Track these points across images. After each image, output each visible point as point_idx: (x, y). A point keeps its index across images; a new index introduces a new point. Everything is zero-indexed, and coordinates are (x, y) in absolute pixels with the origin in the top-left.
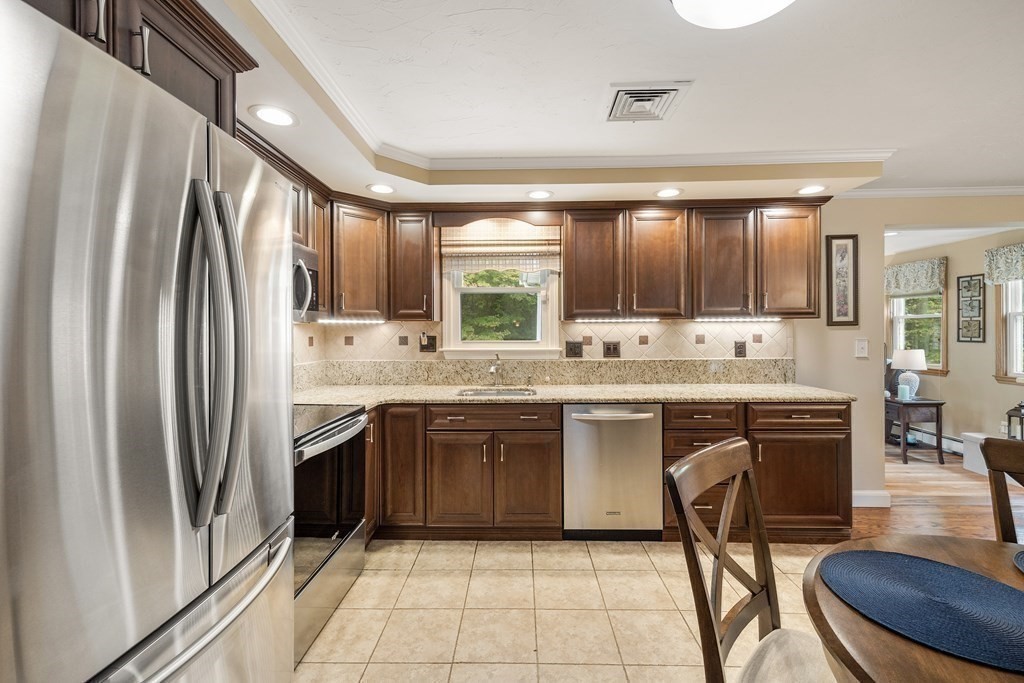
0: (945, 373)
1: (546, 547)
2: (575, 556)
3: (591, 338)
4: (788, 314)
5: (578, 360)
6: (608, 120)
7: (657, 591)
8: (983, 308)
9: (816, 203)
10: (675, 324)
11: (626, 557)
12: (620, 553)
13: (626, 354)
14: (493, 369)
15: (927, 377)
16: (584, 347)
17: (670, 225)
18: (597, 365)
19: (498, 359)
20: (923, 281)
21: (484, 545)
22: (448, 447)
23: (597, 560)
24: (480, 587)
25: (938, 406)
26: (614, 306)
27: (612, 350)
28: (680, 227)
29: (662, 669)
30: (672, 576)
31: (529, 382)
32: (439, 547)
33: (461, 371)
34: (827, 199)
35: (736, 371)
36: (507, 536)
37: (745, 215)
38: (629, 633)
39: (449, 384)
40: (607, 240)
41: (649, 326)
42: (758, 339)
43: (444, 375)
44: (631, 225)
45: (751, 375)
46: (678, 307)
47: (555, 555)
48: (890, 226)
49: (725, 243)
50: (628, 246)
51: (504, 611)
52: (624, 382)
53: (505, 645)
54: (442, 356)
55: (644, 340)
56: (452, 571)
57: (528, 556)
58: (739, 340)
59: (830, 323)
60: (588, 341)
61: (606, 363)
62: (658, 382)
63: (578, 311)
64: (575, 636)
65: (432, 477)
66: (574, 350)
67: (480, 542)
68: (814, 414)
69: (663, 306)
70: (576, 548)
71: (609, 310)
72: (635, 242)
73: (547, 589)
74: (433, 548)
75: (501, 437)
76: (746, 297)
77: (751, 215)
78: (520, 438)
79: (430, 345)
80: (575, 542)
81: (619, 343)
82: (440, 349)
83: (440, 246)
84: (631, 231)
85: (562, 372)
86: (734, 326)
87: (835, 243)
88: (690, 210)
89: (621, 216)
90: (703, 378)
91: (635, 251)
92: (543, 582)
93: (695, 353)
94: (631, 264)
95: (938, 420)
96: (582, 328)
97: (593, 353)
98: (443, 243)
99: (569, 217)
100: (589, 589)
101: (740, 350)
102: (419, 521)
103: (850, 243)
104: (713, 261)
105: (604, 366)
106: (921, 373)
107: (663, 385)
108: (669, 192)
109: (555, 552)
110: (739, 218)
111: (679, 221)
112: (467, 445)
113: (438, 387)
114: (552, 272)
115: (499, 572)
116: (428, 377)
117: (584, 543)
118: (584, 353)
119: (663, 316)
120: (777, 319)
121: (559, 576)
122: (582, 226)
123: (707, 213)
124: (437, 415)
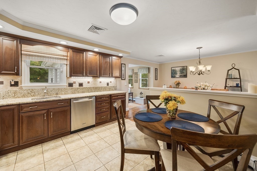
0: (133, 88)
1: (66, 138)
2: (75, 137)
3: (75, 82)
4: (116, 77)
5: (72, 87)
6: (88, 30)
7: (97, 137)
8: (137, 78)
9: (121, 57)
10: (95, 79)
11: (88, 133)
12: (86, 132)
13: (84, 86)
14: (45, 91)
15: (131, 89)
16: (73, 84)
17: (96, 57)
18: (77, 89)
19: (46, 88)
20: (130, 73)
21: (45, 144)
22: (29, 117)
23: (81, 136)
24: (47, 155)
25: (132, 93)
26: (83, 74)
27: (81, 85)
28: (98, 57)
29: (102, 151)
30: (99, 133)
31: (57, 94)
32: (26, 150)
33: (30, 93)
34: (122, 57)
35: (107, 88)
36: (52, 139)
37: (110, 57)
38: (93, 147)
39: (25, 97)
40: (81, 58)
41: (90, 79)
42: (111, 82)
43: (22, 94)
44: (87, 55)
45: (110, 89)
46: (97, 75)
47: (70, 138)
48: (129, 63)
49: (106, 62)
50: (86, 60)
51: (59, 157)
52: (84, 93)
53: (63, 165)
54: (21, 88)
55: (89, 82)
56: (35, 155)
57: (61, 142)
58: (108, 82)
59: (122, 79)
60: (75, 83)
61: (79, 88)
62: (92, 92)
63: (74, 75)
64: (81, 154)
65: (22, 128)
66: (71, 85)
67: (42, 144)
68: (121, 95)
69: (94, 75)
70: (75, 135)
71: (81, 75)
72: (88, 59)
73: (70, 147)
74: (23, 152)
75: (51, 111)
76: (110, 74)
77: (111, 57)
78: (58, 110)
79: (16, 84)
80: (74, 134)
81: (83, 83)
82: (21, 86)
83: (21, 51)
84: (87, 57)
85: (67, 91)
86: (107, 79)
87: (122, 65)
88: (100, 54)
89: (85, 53)
90: (101, 90)
91: (88, 61)
92: (68, 146)
93: (99, 85)
94: (87, 64)
95: (132, 95)
96: (73, 79)
97: (76, 86)
98: (22, 50)
99: (71, 50)
100: (81, 143)
101: (108, 84)
102: (16, 145)
103: (124, 65)
104: (104, 66)
105: (79, 89)
106: (130, 88)
107: (93, 92)
108: (96, 50)
109: (69, 138)
110: (109, 58)
111: (98, 56)
112: (38, 115)
113: (19, 99)
114: (64, 64)
115: (53, 149)
116: (15, 95)
117: (77, 133)
118: (73, 86)
119: (93, 77)
120: (114, 78)
121: (72, 143)
122: (75, 53)
123: (103, 56)
124: (24, 107)
